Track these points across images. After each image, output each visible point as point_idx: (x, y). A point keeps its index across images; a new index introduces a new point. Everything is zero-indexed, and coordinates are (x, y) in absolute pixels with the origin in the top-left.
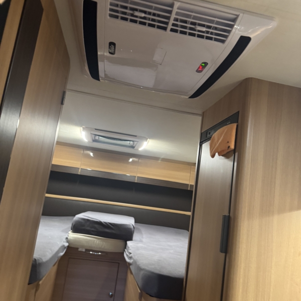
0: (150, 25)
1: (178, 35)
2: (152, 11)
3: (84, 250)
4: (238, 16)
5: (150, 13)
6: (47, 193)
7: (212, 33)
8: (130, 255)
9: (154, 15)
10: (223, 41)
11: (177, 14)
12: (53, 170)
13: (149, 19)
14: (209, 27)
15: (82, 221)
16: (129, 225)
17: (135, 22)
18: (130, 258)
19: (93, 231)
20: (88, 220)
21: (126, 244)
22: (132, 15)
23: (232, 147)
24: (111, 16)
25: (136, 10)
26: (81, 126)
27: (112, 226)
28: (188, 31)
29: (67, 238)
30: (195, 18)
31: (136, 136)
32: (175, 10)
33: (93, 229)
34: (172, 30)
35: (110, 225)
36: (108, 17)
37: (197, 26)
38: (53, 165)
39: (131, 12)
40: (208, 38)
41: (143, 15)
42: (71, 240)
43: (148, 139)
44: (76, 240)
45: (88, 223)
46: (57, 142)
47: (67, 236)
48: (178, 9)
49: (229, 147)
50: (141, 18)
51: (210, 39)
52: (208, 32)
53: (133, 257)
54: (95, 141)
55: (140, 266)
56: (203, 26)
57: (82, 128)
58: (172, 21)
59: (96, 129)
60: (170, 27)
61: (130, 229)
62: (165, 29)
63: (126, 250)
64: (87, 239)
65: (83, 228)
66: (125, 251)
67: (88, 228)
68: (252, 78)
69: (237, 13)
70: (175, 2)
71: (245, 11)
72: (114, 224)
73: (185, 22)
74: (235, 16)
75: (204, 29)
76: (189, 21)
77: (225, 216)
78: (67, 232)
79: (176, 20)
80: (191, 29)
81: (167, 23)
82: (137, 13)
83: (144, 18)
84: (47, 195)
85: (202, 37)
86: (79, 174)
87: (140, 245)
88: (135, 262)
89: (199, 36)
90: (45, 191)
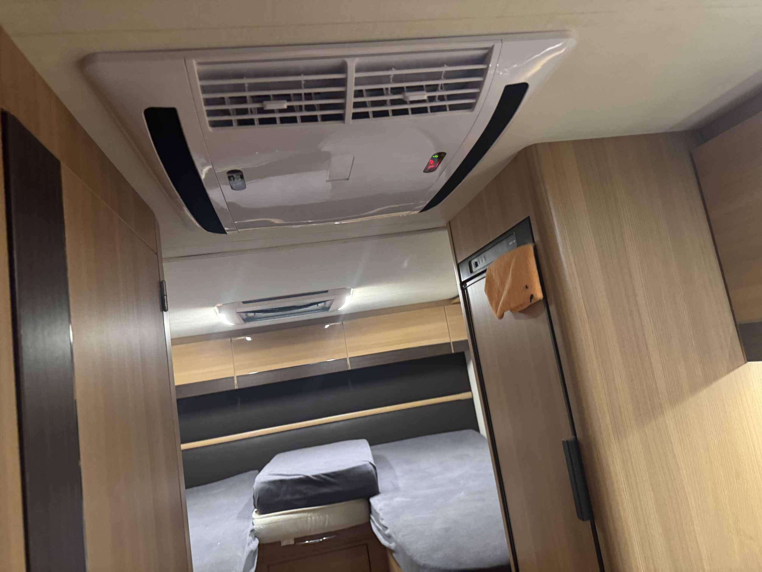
0: (305, 119)
1: (372, 121)
2: (303, 91)
3: (292, 542)
4: (490, 50)
5: (298, 97)
6: (183, 442)
7: (441, 98)
8: (387, 532)
9: (308, 96)
10: (469, 107)
11: (358, 82)
12: (181, 397)
13: (300, 108)
14: (434, 88)
15: (272, 487)
16: (365, 465)
17: (272, 121)
18: (388, 537)
19: (298, 500)
20: (282, 481)
21: (369, 504)
22: (261, 111)
23: (539, 295)
24: (214, 124)
25: (267, 98)
26: (214, 305)
27: (332, 480)
28: (390, 108)
29: (252, 531)
30: (397, 79)
31: (326, 292)
32: (352, 75)
33: (297, 496)
34: (356, 116)
35: (328, 478)
36: (210, 129)
37: (407, 94)
38: (178, 387)
39: (257, 105)
40: (434, 109)
41: (285, 105)
42: (260, 529)
43: (352, 290)
44: (270, 528)
45: (284, 488)
46: (172, 340)
47: (251, 527)
48: (358, 70)
49: (532, 297)
50: (281, 111)
51: (442, 109)
52: (431, 99)
53: (393, 535)
54: (247, 320)
55: (415, 558)
56: (420, 88)
57: (216, 308)
58: (351, 99)
59: (244, 302)
60: (350, 110)
61: (369, 473)
62: (340, 118)
63: (372, 517)
64: (290, 519)
65: (277, 499)
66: (370, 518)
67: (288, 497)
68: (535, 145)
69: (488, 45)
70: (348, 61)
71: (503, 36)
72: (334, 473)
73: (380, 92)
74: (485, 51)
75: (425, 95)
76: (387, 89)
77: (567, 444)
78: (250, 518)
79: (359, 94)
80: (394, 102)
81: (342, 106)
82: (270, 105)
83: (290, 109)
84: (184, 446)
85: (423, 110)
86: (236, 387)
87: (398, 500)
88: (401, 549)
89: (415, 111)
90: (179, 440)
